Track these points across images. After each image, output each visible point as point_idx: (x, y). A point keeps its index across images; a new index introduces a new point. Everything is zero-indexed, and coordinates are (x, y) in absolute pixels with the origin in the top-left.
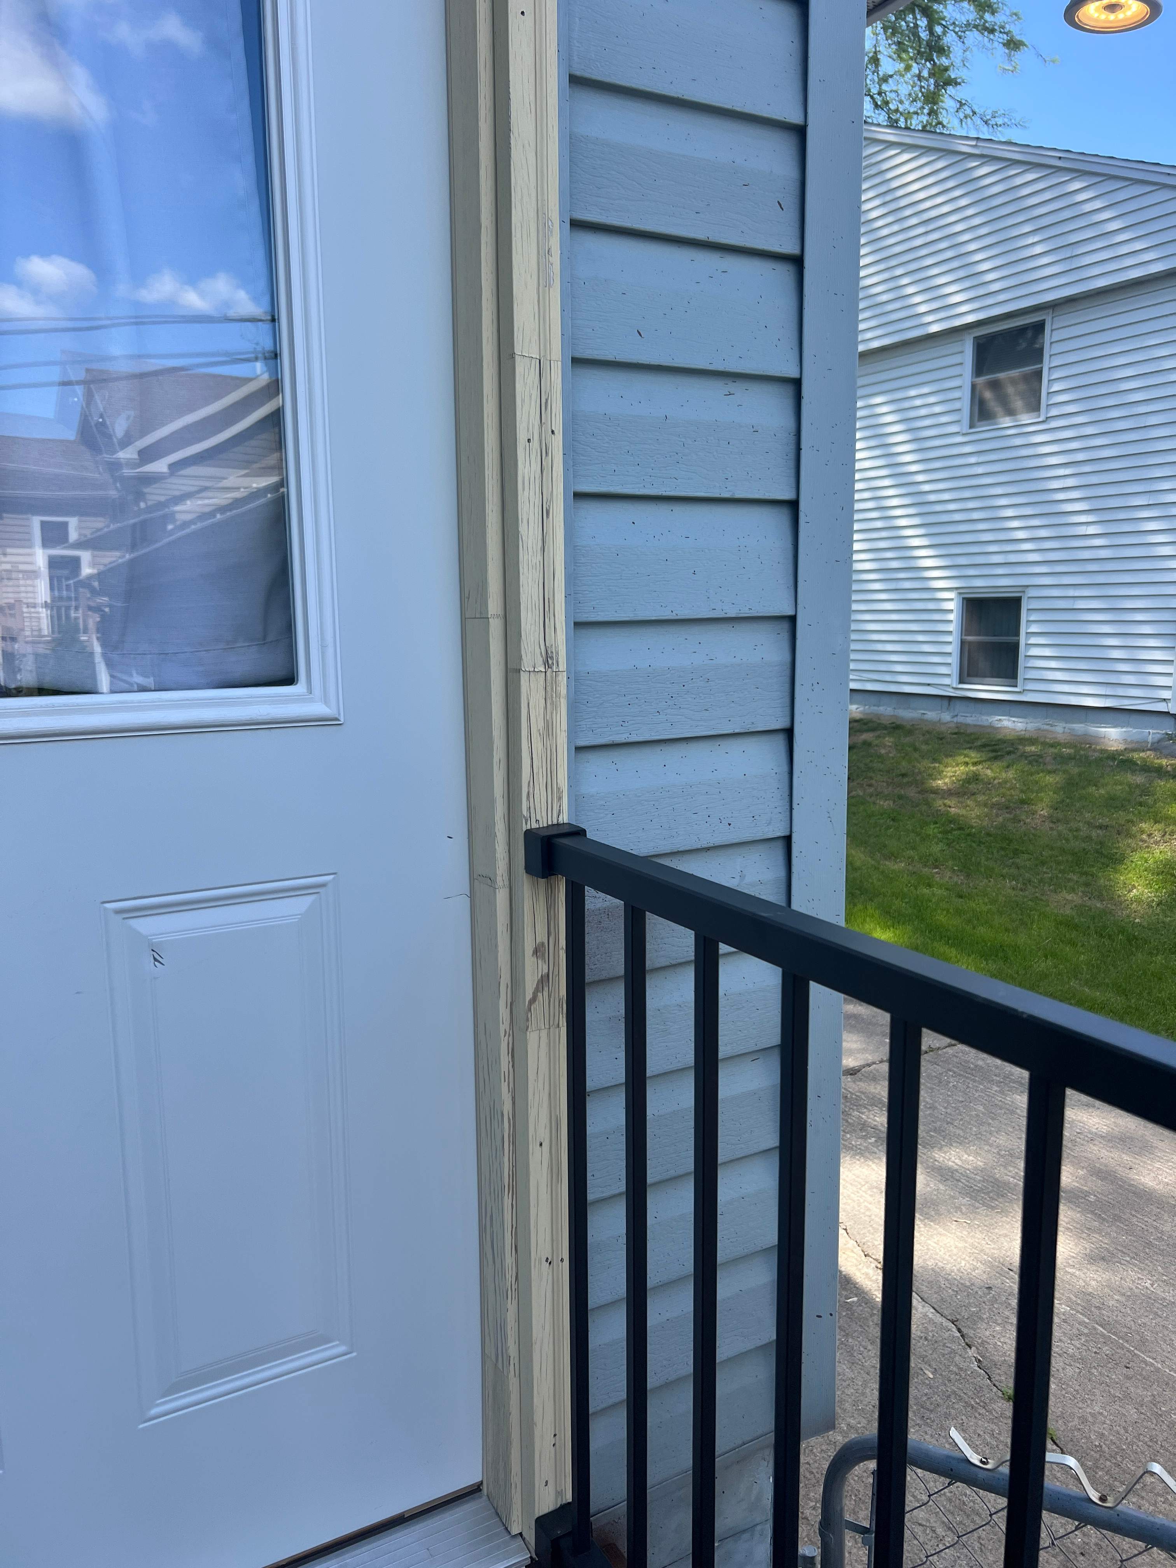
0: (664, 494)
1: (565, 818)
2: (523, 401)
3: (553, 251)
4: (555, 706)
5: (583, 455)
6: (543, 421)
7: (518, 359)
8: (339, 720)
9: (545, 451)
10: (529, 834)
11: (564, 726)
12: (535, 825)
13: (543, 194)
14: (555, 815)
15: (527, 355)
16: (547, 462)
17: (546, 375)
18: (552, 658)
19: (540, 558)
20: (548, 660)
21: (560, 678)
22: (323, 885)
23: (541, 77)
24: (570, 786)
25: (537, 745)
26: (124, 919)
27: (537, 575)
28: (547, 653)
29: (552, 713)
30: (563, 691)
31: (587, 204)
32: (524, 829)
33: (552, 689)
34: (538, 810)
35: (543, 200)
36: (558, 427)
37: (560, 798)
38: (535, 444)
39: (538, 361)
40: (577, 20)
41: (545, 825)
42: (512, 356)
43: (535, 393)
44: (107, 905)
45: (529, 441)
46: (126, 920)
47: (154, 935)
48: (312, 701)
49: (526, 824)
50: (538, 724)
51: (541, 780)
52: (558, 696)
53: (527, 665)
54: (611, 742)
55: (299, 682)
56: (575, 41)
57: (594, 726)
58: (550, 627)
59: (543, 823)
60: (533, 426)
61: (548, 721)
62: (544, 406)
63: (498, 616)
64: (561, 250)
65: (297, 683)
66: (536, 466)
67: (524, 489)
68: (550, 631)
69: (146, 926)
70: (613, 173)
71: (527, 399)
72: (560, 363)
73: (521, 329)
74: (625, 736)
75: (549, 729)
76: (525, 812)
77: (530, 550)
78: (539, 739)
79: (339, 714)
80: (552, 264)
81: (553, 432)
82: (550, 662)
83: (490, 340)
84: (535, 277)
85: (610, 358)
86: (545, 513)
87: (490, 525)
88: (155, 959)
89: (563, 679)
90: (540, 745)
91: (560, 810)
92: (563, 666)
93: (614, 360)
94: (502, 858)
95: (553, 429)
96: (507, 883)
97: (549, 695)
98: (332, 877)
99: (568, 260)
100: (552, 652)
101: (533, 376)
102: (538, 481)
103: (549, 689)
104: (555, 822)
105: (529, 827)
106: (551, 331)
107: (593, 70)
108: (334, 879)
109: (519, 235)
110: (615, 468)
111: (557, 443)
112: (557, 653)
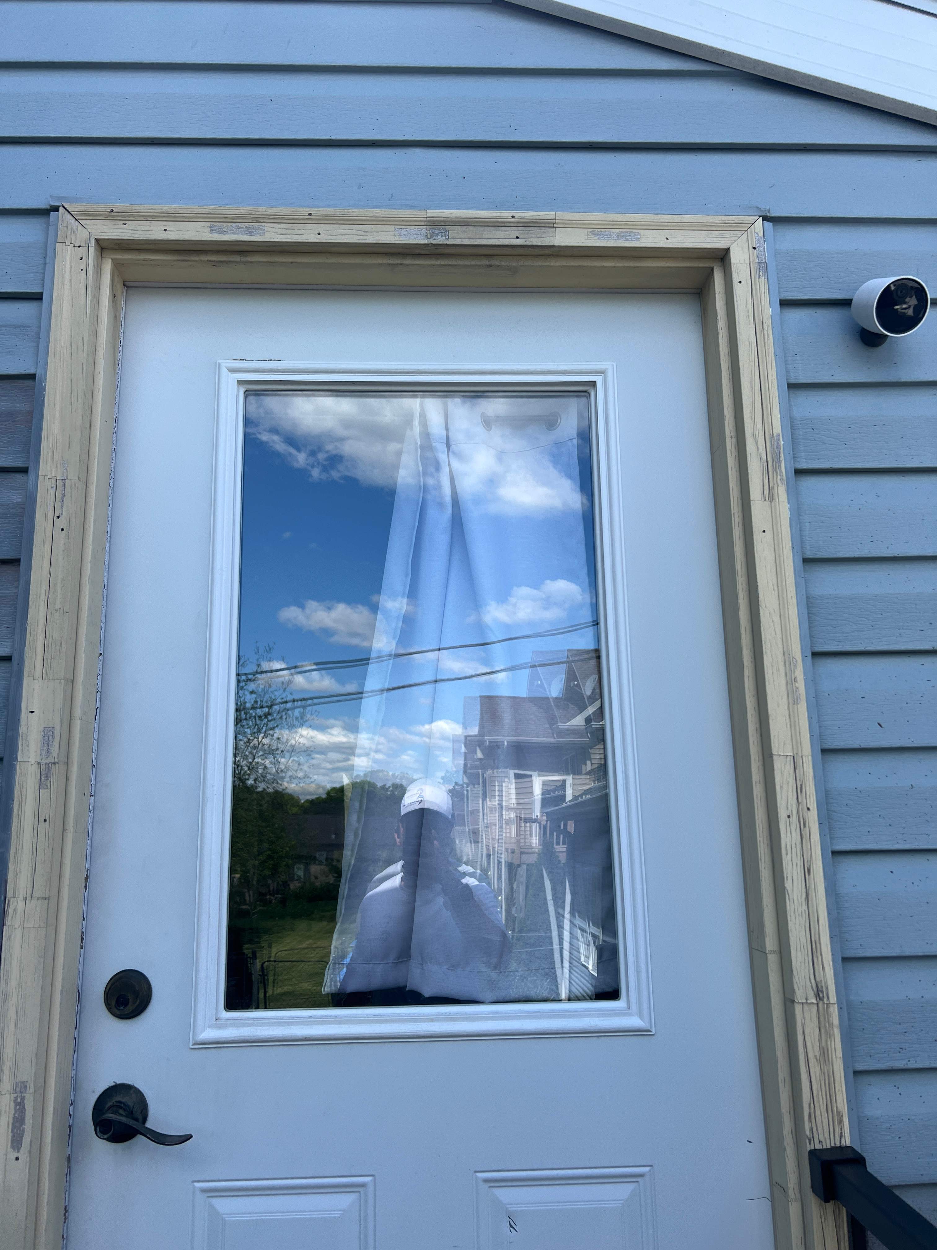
0: (917, 847)
1: (847, 1141)
2: (781, 788)
3: (798, 679)
4: (830, 1035)
5: (839, 821)
6: (800, 801)
7: (775, 758)
8: (651, 1031)
9: (803, 824)
10: (813, 1153)
11: (839, 1053)
12: (818, 1147)
13: (787, 641)
14: (837, 1138)
15: (783, 754)
16: (806, 832)
17: (800, 768)
18: (822, 992)
19: (805, 907)
20: (819, 993)
21: (831, 1009)
22: (641, 1175)
23: (781, 568)
24: (850, 1109)
25: (815, 1070)
26: (490, 1187)
27: (804, 921)
28: (817, 987)
29: (826, 1041)
30: (836, 1021)
31: (825, 640)
32: (808, 1149)
33: (825, 1018)
34: (820, 1131)
35: (788, 646)
36: (813, 805)
37: (841, 1122)
38: (794, 818)
39: (792, 757)
40: (807, 524)
41: (829, 1147)
42: (771, 755)
43: (791, 781)
44: (479, 1175)
45: (789, 817)
46: (492, 1189)
47: (510, 1204)
48: (630, 1015)
49: (810, 1144)
50: (814, 1051)
51: (821, 1103)
52: (831, 1025)
53: (799, 996)
54: (890, 1068)
55: (621, 998)
56: (807, 538)
57: (872, 1051)
58: (818, 964)
59: (827, 1145)
60: (792, 806)
61: (823, 1048)
62: (800, 789)
63: (775, 952)
64: (805, 675)
65: (619, 1000)
66: (796, 835)
67: (787, 854)
68: (818, 967)
69: (505, 1195)
70: (845, 615)
71: (785, 786)
72: (810, 758)
73: (776, 737)
74: (904, 1062)
75: (824, 1055)
76: (808, 1133)
77: (796, 902)
78: (816, 1063)
79: (651, 1026)
80: (798, 688)
81: (808, 809)
82: (821, 995)
83: (756, 742)
84: (785, 699)
85: (856, 746)
86: (807, 871)
87: (763, 880)
88: (511, 1226)
89: (834, 1011)
90: (818, 1069)
91: (841, 1133)
92: (833, 999)
93: (860, 747)
94: (793, 1172)
95: (808, 806)
96: (798, 1196)
97: (823, 1025)
98: (648, 1169)
99: (812, 682)
100: (822, 987)
101: (789, 769)
102: (799, 847)
103: (822, 1018)
104: (838, 1144)
105: (813, 1148)
106: (801, 735)
107: (822, 552)
108: (650, 1171)
109: (770, 671)
110: (869, 829)
111: (813, 817)
112: (827, 988)
